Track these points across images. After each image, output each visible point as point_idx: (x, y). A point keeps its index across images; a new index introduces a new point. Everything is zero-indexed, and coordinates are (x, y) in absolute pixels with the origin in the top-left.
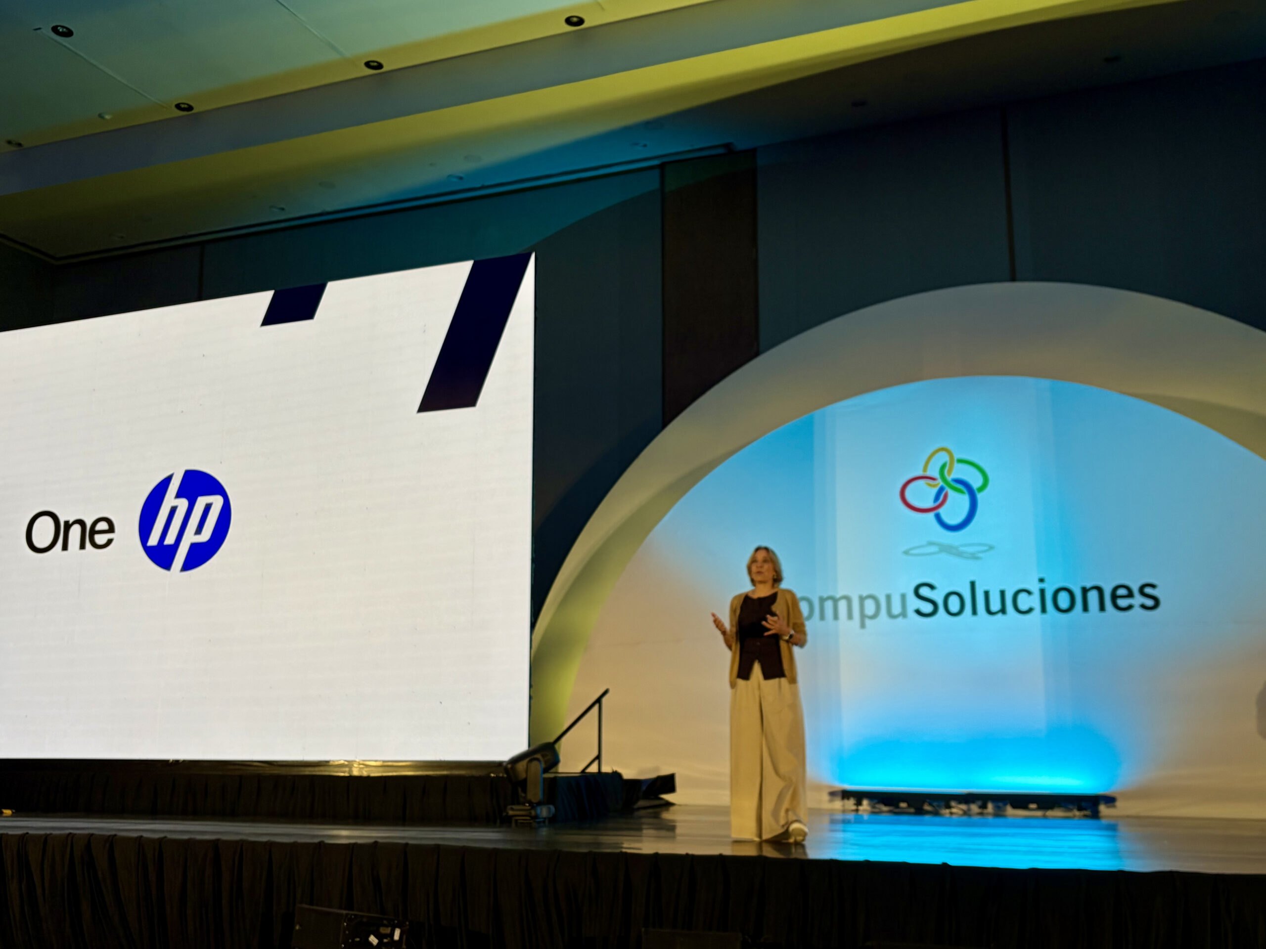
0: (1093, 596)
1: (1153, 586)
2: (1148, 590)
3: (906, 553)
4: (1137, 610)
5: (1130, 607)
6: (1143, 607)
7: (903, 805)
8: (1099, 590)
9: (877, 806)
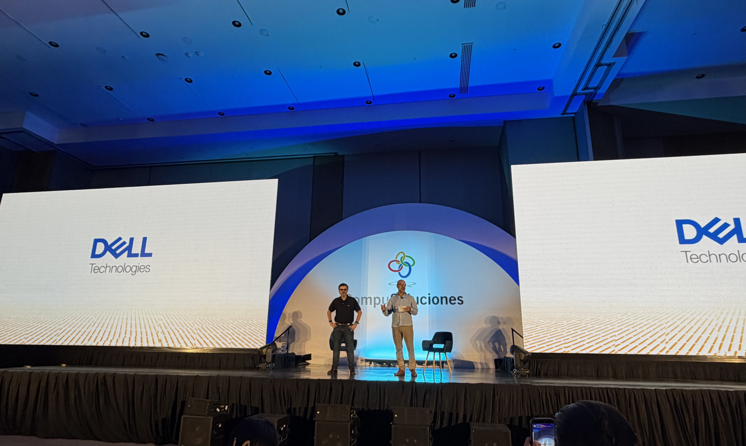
0: (444, 300)
1: (462, 297)
2: (460, 298)
3: (389, 284)
4: (457, 304)
5: (455, 303)
6: (459, 303)
7: (385, 364)
8: (446, 298)
9: (376, 364)
